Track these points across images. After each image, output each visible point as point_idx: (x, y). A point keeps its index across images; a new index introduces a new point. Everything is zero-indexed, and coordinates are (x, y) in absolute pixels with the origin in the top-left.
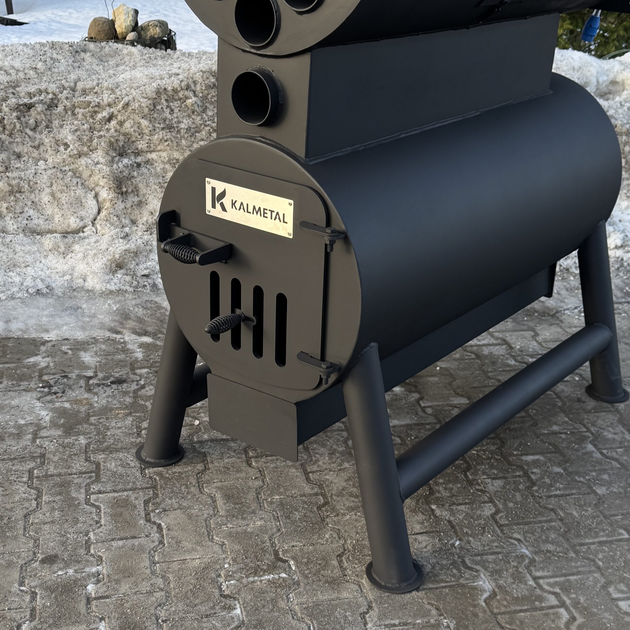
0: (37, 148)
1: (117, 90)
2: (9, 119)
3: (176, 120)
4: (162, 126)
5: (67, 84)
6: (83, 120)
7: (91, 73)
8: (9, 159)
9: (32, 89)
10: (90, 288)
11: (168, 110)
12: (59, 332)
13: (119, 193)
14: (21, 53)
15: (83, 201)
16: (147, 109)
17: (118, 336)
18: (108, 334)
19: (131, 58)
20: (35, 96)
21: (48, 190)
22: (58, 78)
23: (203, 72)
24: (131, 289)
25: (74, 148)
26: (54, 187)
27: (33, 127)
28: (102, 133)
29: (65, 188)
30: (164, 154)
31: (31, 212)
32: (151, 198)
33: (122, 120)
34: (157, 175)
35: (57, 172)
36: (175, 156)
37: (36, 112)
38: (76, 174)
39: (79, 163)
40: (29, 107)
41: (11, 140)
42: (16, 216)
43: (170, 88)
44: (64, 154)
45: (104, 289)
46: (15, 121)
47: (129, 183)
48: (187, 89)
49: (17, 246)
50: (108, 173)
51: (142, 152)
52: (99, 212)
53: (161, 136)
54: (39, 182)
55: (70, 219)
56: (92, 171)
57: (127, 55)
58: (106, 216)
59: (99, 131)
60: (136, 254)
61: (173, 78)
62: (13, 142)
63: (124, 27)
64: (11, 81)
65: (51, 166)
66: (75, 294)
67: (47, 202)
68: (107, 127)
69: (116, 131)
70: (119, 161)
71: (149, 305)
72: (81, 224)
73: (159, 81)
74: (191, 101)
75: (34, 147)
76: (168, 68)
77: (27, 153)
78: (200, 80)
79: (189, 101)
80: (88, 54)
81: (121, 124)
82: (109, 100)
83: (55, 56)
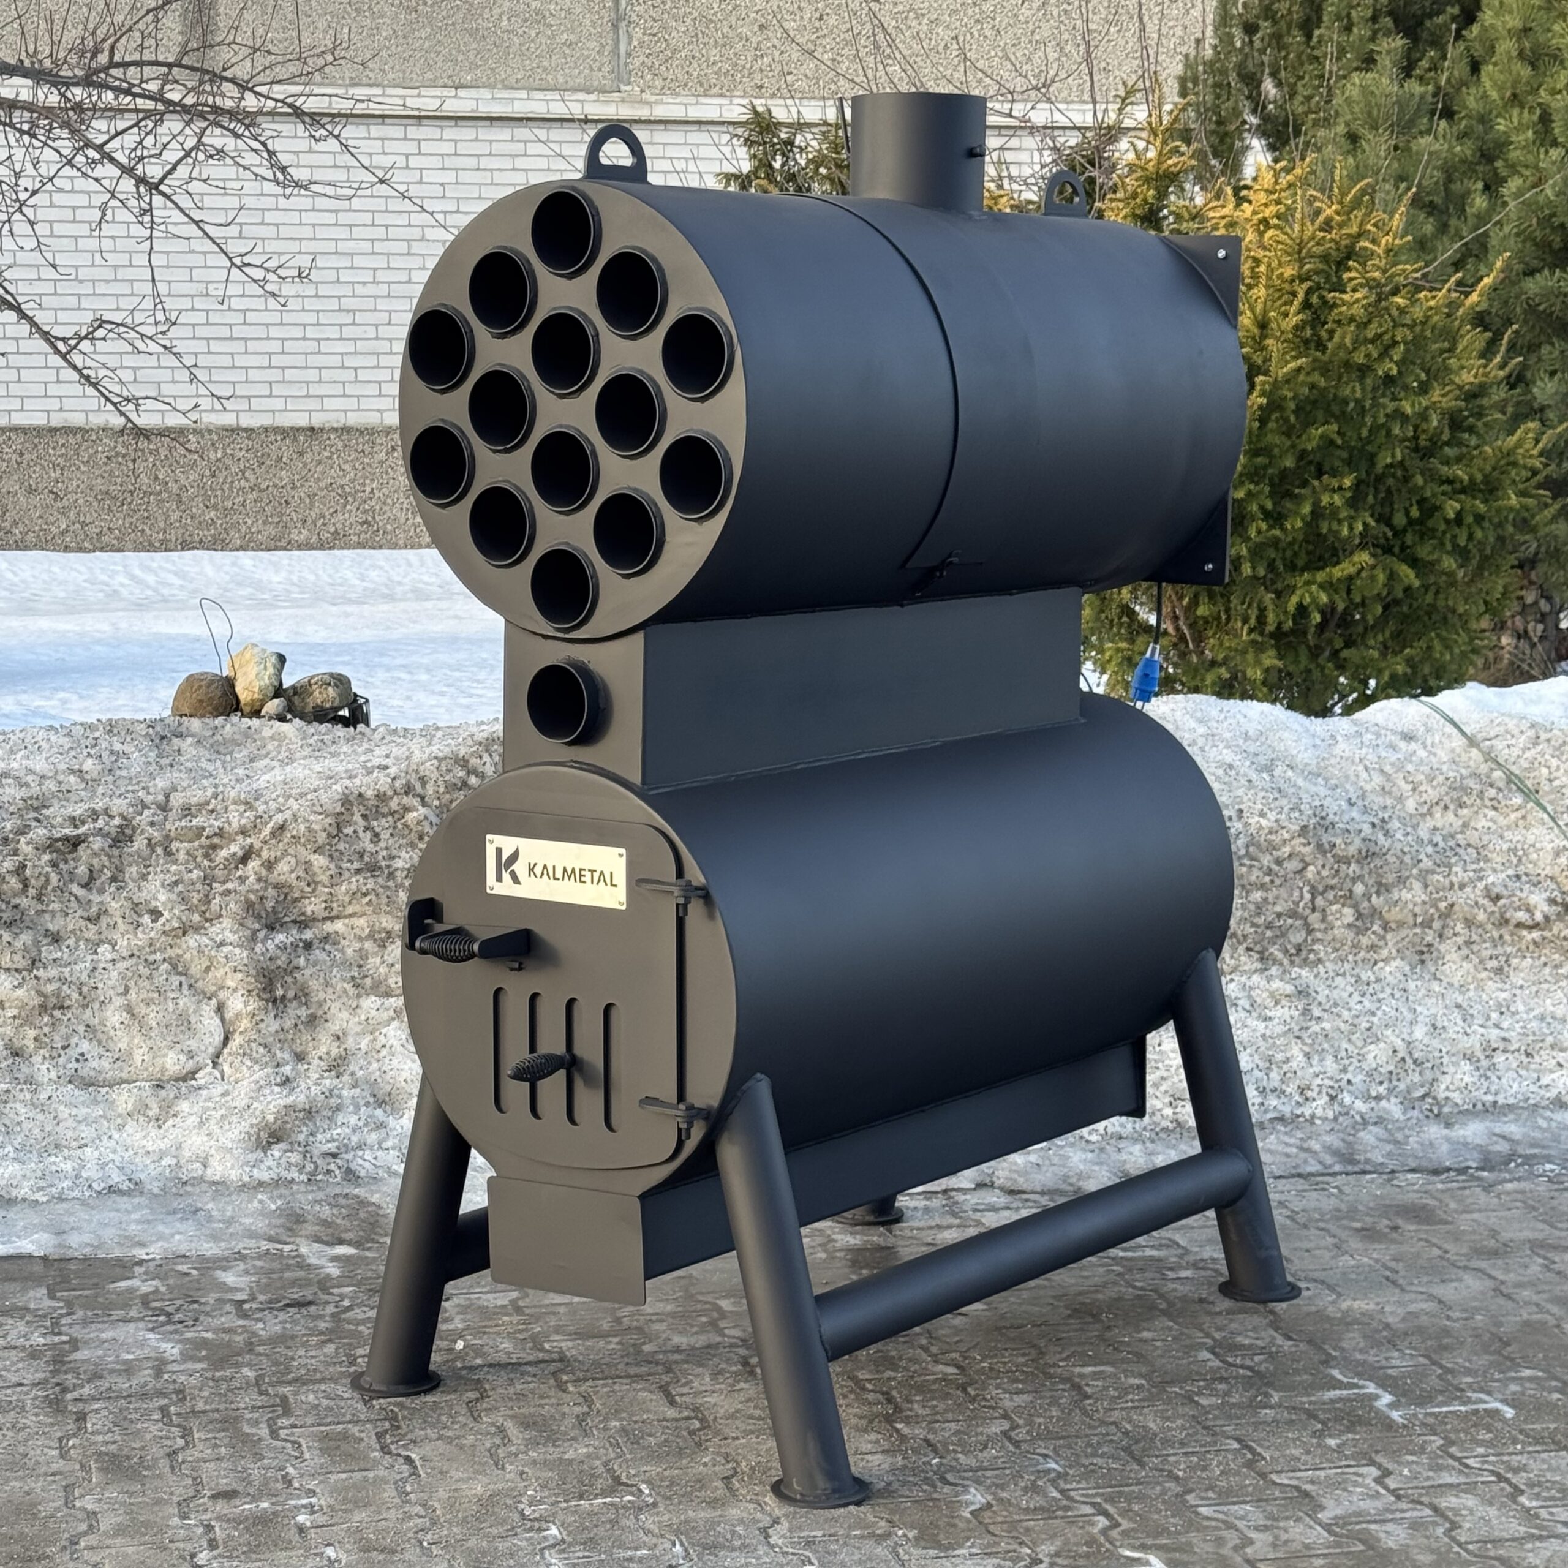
0: (94, 920)
1: (258, 803)
2: (34, 866)
3: (385, 853)
4: (356, 865)
5: (151, 798)
6: (187, 862)
7: (197, 775)
8: (37, 943)
9: (78, 811)
10: (217, 1178)
11: (369, 834)
12: (166, 1245)
13: (267, 1001)
14: (44, 745)
15: (193, 1020)
16: (324, 835)
17: (287, 1248)
18: (265, 1245)
19: (280, 746)
20: (83, 823)
21: (119, 1001)
22: (130, 788)
23: (440, 760)
24: (304, 1177)
25: (171, 917)
26: (133, 995)
27: (85, 880)
28: (230, 885)
29: (156, 995)
30: (361, 922)
31: (85, 1046)
32: (335, 1007)
33: (272, 859)
34: (347, 964)
35: (137, 964)
36: (384, 925)
37: (89, 851)
38: (177, 967)
39: (184, 946)
40: (75, 843)
41: (40, 907)
42: (55, 1054)
43: (370, 793)
44: (151, 930)
45: (246, 1179)
46: (49, 869)
47: (289, 979)
48: (407, 793)
49: (62, 1108)
50: (246, 961)
51: (314, 920)
52: (226, 1040)
53: (354, 887)
54: (100, 985)
55: (166, 1055)
56: (210, 959)
57: (272, 738)
58: (241, 1046)
59: (224, 882)
60: (309, 1113)
61: (375, 774)
62: (43, 911)
63: (256, 689)
64: (31, 798)
65: (125, 954)
66: (189, 1188)
67: (117, 1026)
68: (240, 873)
69: (259, 880)
70: (266, 937)
71: (343, 1201)
72: (190, 1065)
73: (347, 782)
74: (415, 814)
75: (89, 919)
76: (363, 758)
77: (73, 932)
78: (435, 776)
79: (411, 816)
80: (189, 740)
81: (270, 865)
82: (243, 821)
83: (117, 747)
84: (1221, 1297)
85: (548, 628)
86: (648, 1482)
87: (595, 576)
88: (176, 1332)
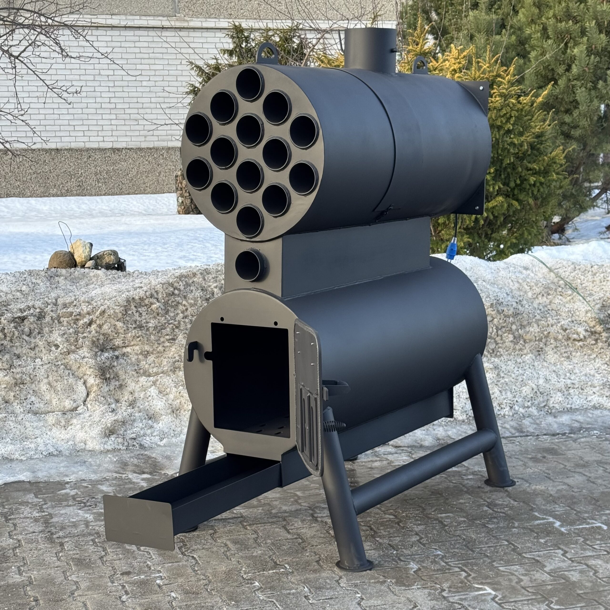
0: (33, 349)
1: (93, 302)
2: (8, 329)
3: (145, 321)
4: (134, 326)
5: (50, 301)
6: (67, 326)
7: (67, 292)
8: (11, 358)
9: (22, 306)
10: (90, 449)
11: (138, 314)
12: (76, 476)
13: (103, 379)
14: (5, 280)
15: (75, 387)
16: (121, 314)
17: (124, 476)
18: (115, 475)
19: (97, 279)
20: (25, 311)
21: (45, 381)
22: (41, 297)
23: (163, 284)
24: (125, 448)
25: (63, 347)
26: (50, 378)
27: (28, 334)
28: (85, 335)
29: (60, 378)
30: (137, 348)
31: (33, 398)
32: (129, 382)
33: (101, 324)
34: (132, 364)
35: (51, 366)
36: (146, 349)
37: (29, 322)
38: (67, 367)
39: (69, 359)
40: (23, 319)
41: (11, 344)
42: (22, 402)
43: (137, 298)
44: (55, 353)
45: (102, 449)
46: (14, 330)
47: (111, 371)
48: (151, 297)
49: (27, 423)
50: (94, 364)
51: (118, 347)
52: (88, 395)
53: (134, 334)
54: (38, 375)
55: (65, 401)
56: (80, 363)
57: (94, 276)
58: (94, 397)
59: (83, 333)
60: (124, 423)
61: (138, 290)
62: (13, 346)
63: (83, 257)
64: (3, 302)
65: (47, 362)
66: (80, 453)
67: (45, 390)
68: (88, 330)
69: (97, 332)
70: (101, 355)
71: (141, 457)
72: (75, 405)
73: (127, 293)
74: (155, 305)
75: (31, 349)
76: (131, 284)
77: (25, 354)
78: (162, 290)
79: (154, 306)
80: (62, 278)
81: (100, 326)
82: (88, 309)
83: (34, 281)
84: (486, 486)
85: (243, 237)
86: (288, 564)
87: (262, 217)
88: (89, 510)
